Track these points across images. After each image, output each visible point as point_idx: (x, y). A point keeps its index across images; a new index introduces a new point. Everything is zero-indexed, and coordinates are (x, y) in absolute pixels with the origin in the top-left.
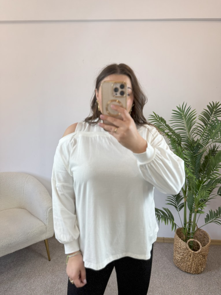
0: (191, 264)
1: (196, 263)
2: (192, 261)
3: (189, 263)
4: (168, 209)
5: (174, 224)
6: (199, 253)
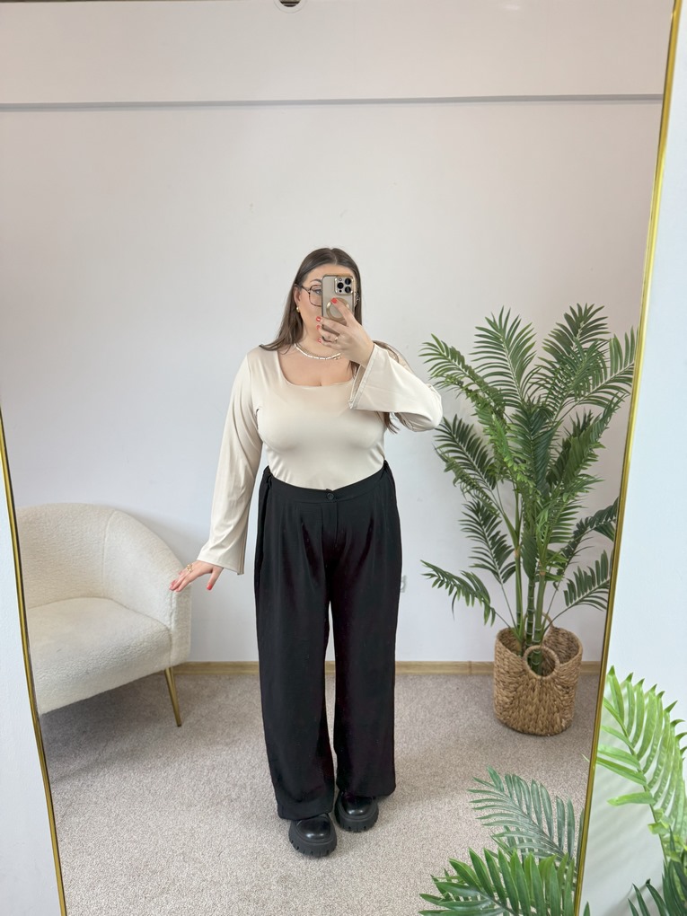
0: (537, 710)
1: (549, 706)
2: (538, 703)
3: (531, 709)
4: (475, 576)
5: (488, 609)
6: (553, 679)
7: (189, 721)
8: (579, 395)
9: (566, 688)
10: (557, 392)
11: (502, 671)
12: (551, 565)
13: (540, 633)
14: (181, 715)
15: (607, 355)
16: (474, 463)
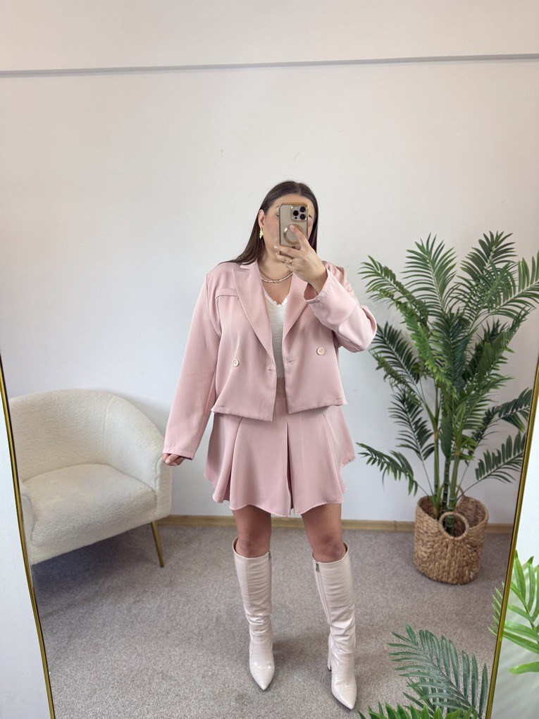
0: (450, 564)
1: (459, 561)
2: (450, 558)
3: (445, 562)
4: (401, 455)
5: (412, 482)
6: (464, 540)
7: (169, 563)
8: (492, 308)
9: (474, 547)
10: (472, 304)
11: (421, 531)
12: (464, 447)
13: (453, 502)
14: (164, 558)
15: (516, 276)
16: (402, 361)
